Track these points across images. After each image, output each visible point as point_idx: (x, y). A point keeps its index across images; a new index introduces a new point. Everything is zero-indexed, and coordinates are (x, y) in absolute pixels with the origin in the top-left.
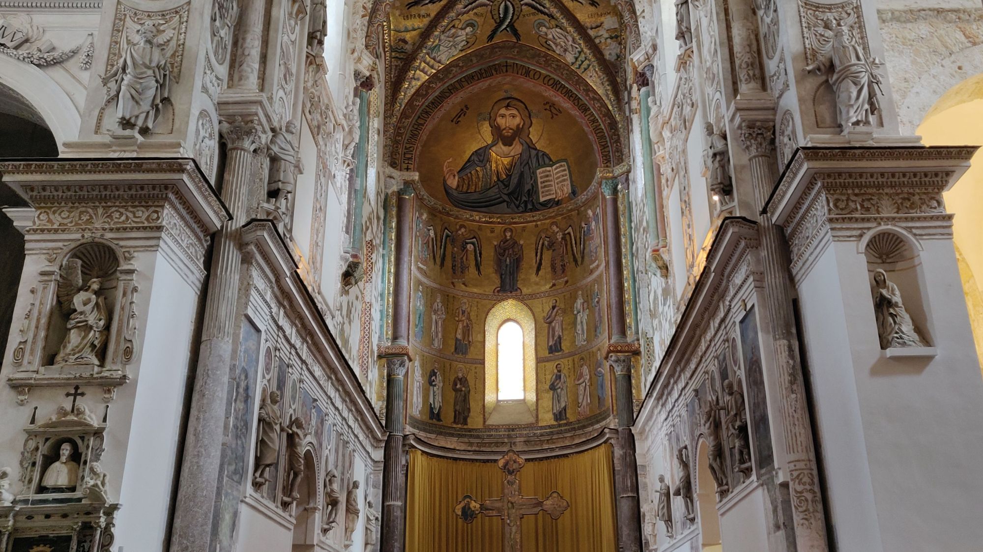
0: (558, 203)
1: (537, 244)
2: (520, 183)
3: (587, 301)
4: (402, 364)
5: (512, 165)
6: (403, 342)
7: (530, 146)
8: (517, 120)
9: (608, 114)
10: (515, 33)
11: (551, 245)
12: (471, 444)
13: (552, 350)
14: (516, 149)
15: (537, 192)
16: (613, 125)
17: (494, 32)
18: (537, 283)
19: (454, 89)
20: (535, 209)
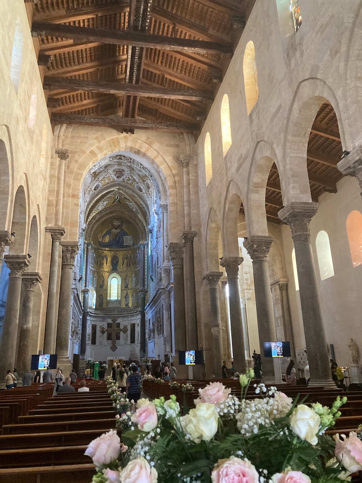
0: (129, 246)
1: (123, 257)
2: (119, 240)
4: (87, 293)
5: (117, 234)
6: (87, 288)
7: (122, 230)
8: (119, 223)
9: (143, 226)
10: (120, 202)
11: (127, 258)
12: (103, 312)
13: (126, 287)
14: (118, 231)
15: (124, 243)
16: (144, 229)
17: (114, 202)
18: (122, 268)
19: (102, 217)
20: (122, 247)
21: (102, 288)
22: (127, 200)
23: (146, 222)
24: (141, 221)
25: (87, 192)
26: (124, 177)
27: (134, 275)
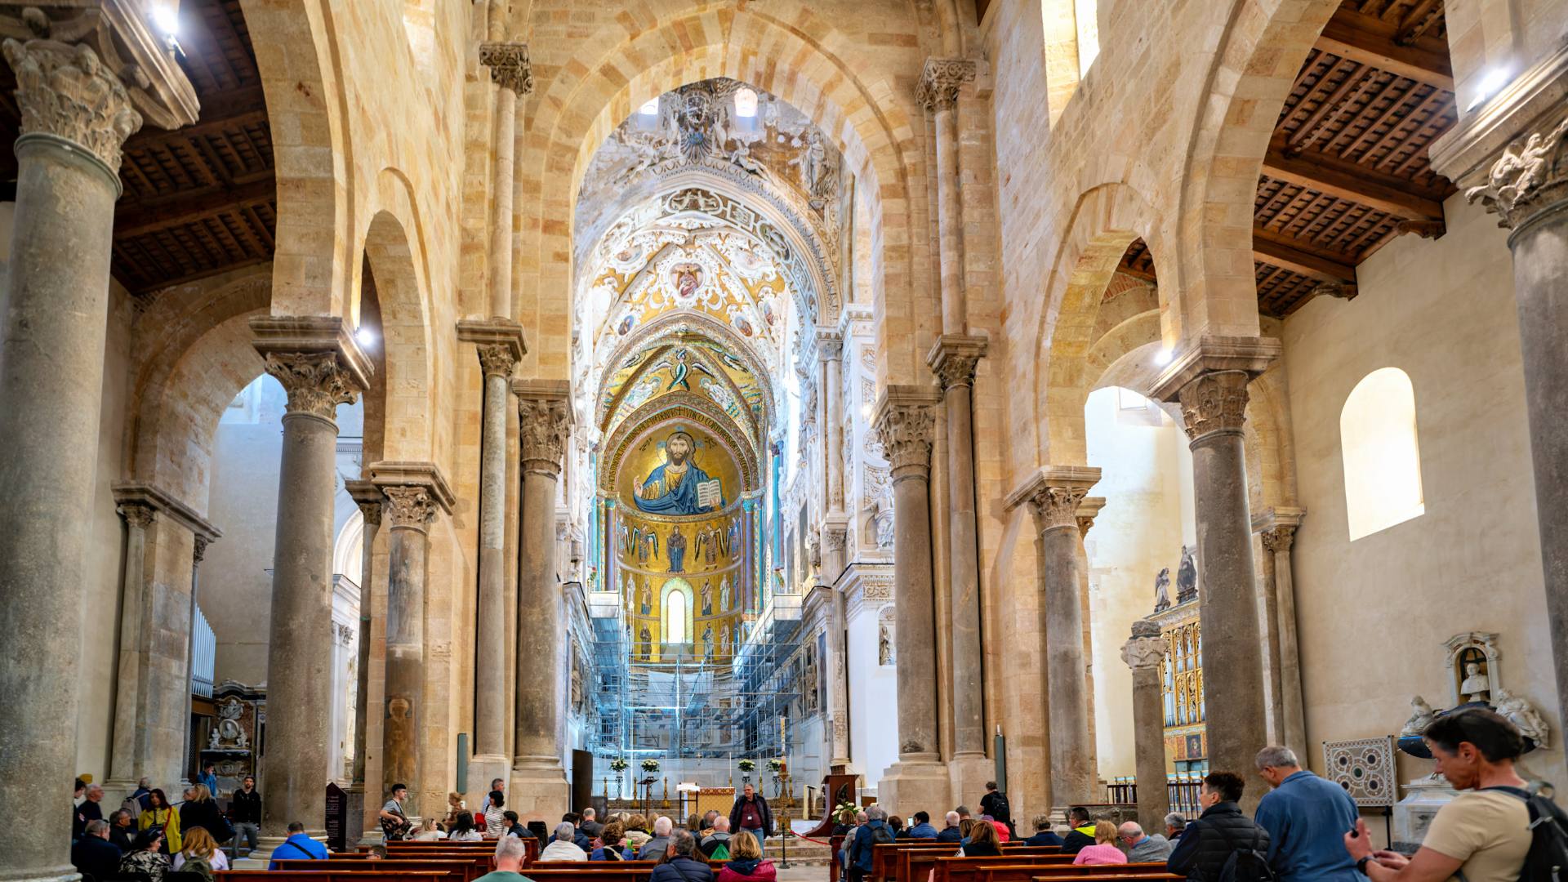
0: (712, 510)
1: (696, 538)
2: (685, 494)
3: (730, 582)
5: (680, 479)
7: (694, 466)
8: (686, 448)
9: (749, 450)
10: (687, 385)
11: (706, 540)
13: (704, 613)
14: (684, 468)
15: (697, 500)
16: (753, 459)
17: (672, 385)
18: (695, 567)
19: (642, 427)
20: (695, 513)
21: (648, 613)
22: (705, 378)
23: (757, 436)
24: (743, 438)
25: (602, 337)
26: (702, 289)
27: (724, 582)
